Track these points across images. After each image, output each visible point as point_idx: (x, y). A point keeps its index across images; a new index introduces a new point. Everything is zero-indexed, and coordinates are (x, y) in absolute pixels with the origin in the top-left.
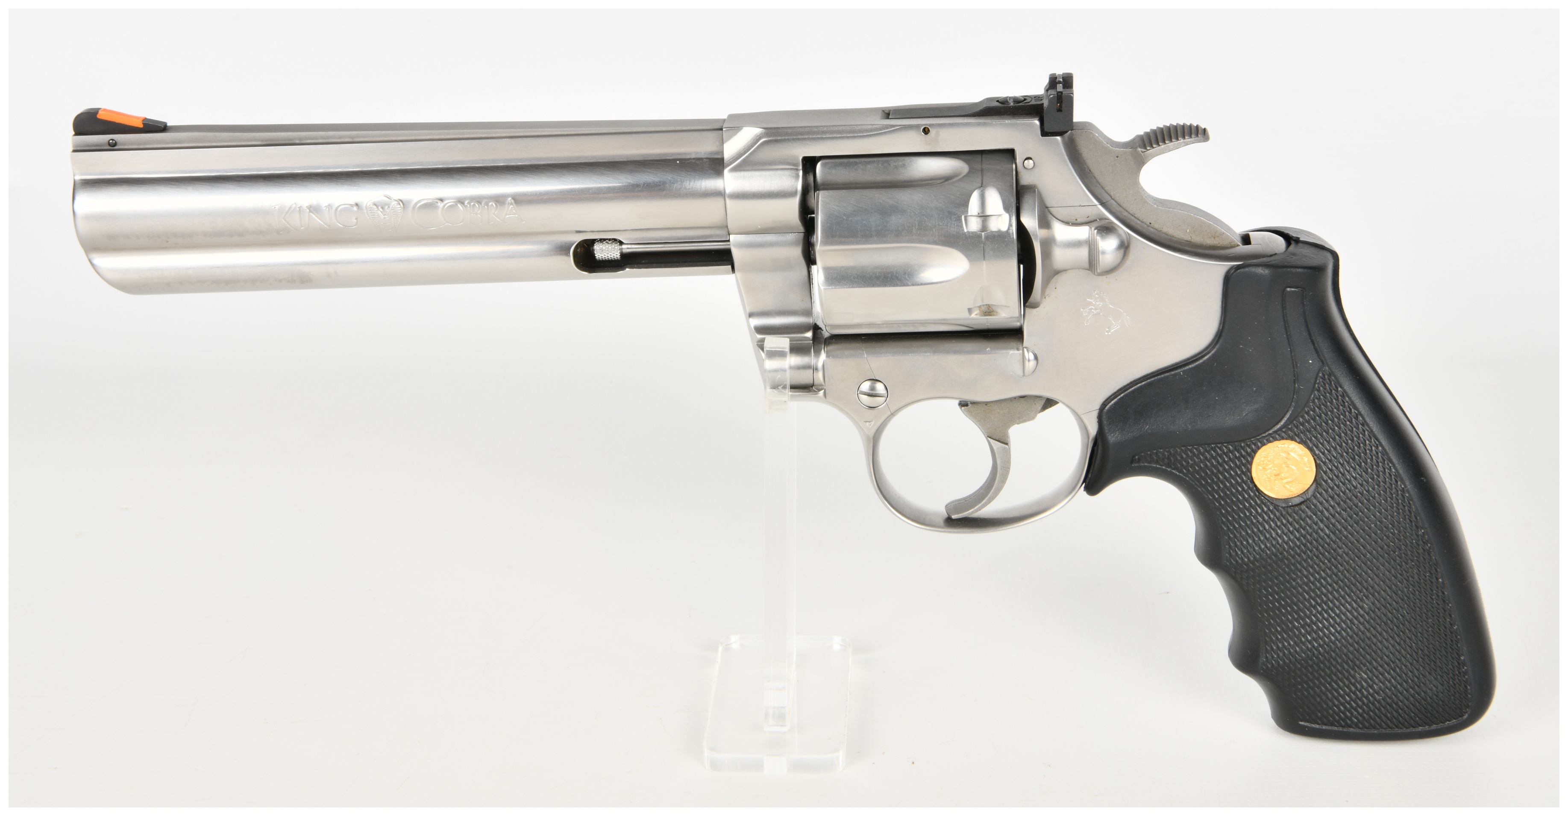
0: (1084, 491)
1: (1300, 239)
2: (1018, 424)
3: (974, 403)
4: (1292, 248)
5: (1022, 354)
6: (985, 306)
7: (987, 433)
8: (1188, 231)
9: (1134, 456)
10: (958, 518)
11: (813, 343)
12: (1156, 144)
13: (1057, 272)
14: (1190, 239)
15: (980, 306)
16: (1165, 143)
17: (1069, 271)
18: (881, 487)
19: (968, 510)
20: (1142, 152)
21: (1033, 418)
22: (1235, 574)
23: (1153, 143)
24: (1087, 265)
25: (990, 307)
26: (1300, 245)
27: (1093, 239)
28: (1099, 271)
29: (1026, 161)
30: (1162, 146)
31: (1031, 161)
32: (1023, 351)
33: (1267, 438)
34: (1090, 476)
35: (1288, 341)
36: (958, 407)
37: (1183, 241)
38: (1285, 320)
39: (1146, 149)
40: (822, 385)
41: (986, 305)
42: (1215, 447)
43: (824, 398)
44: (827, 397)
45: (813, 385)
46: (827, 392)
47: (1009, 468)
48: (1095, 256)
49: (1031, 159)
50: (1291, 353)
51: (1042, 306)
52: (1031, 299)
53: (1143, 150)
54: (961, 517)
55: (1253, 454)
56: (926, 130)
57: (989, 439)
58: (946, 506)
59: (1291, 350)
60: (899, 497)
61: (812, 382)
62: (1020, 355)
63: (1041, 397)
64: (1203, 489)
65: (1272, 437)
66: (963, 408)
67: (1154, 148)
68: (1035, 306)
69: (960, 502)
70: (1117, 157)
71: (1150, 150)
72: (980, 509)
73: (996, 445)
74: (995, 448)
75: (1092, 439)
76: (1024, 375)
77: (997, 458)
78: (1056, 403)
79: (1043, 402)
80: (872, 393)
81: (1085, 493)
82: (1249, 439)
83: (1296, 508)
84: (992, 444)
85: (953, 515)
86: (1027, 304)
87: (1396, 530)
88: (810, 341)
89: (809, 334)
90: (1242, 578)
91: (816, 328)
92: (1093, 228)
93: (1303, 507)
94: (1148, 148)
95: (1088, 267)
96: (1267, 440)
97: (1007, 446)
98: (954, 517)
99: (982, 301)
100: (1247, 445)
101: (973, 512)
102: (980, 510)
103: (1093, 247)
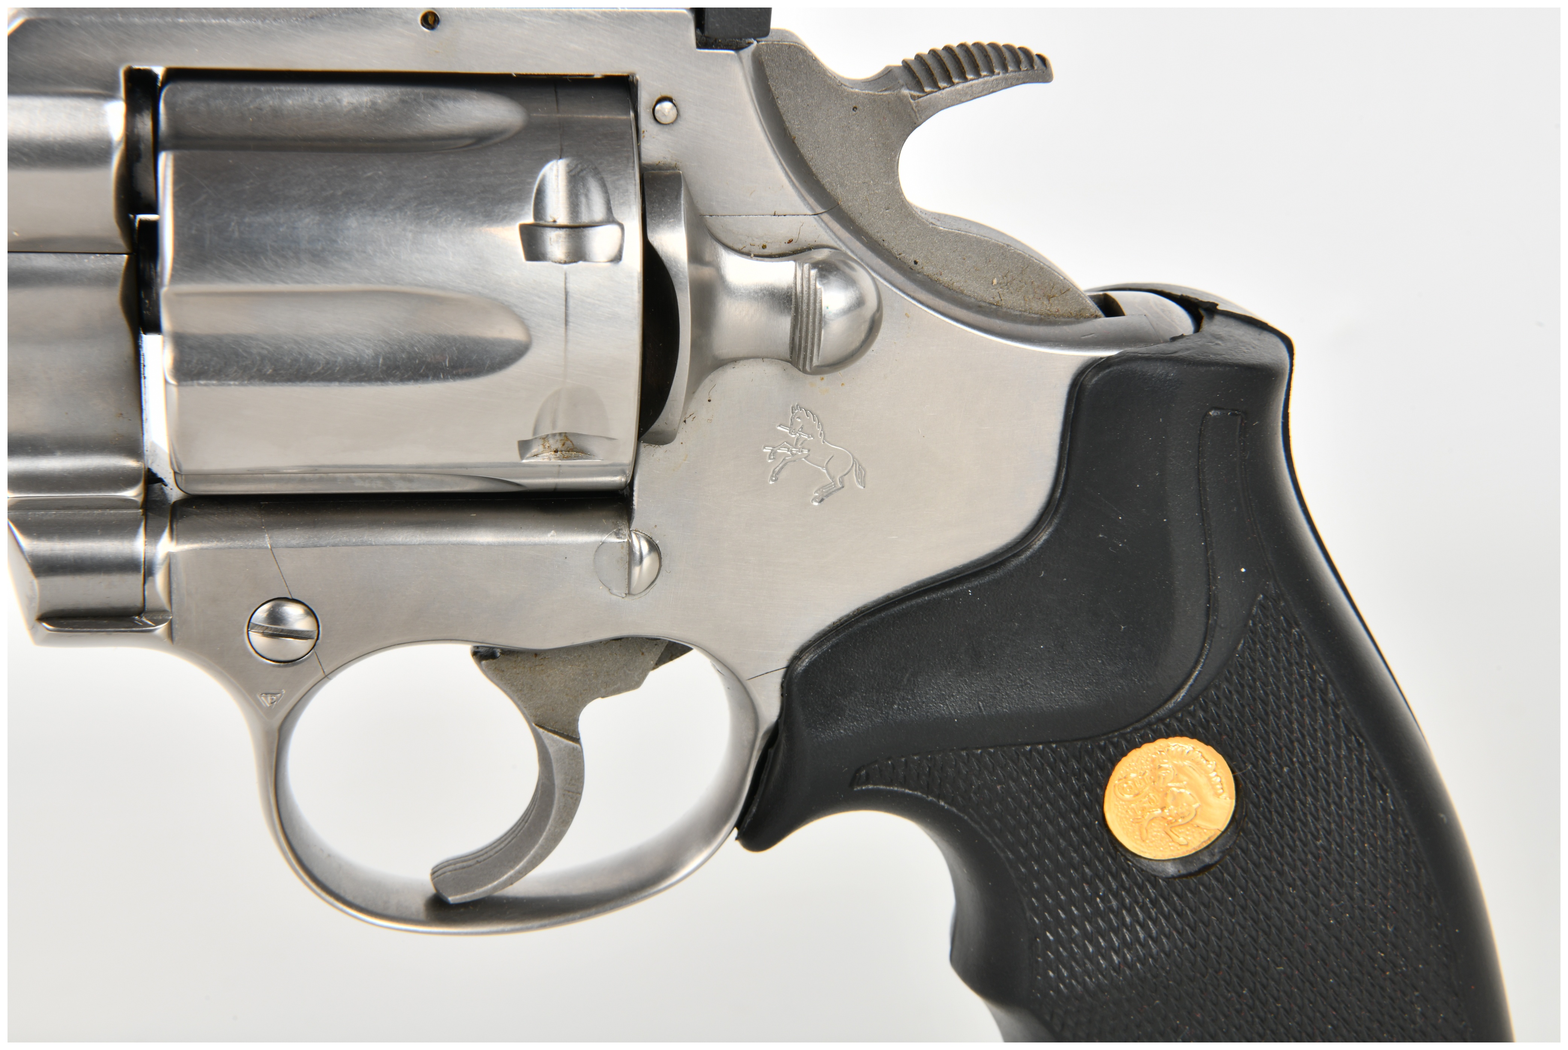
0: (737, 839)
1: (1219, 308)
2: (603, 697)
3: (509, 653)
4: (1206, 326)
5: (625, 545)
6: (558, 438)
7: (536, 716)
8: (995, 281)
9: (858, 770)
10: (463, 901)
11: (145, 514)
12: (944, 80)
13: (720, 363)
14: (997, 299)
15: (547, 435)
16: (965, 80)
17: (742, 362)
18: (291, 837)
19: (485, 885)
20: (913, 97)
21: (637, 684)
22: (1052, 1017)
23: (938, 79)
24: (784, 348)
25: (568, 439)
26: (1218, 319)
27: (805, 289)
28: (815, 362)
29: (658, 107)
30: (959, 87)
31: (667, 105)
32: (630, 536)
33: (1142, 732)
34: (754, 810)
35: (1203, 525)
36: (471, 662)
37: (983, 304)
38: (1199, 479)
39: (923, 91)
40: (164, 611)
41: (560, 434)
42: (1031, 750)
43: (167, 640)
44: (176, 639)
45: (141, 611)
46: (176, 626)
47: (580, 793)
48: (810, 328)
49: (670, 100)
50: (1207, 551)
51: (679, 437)
52: (659, 424)
53: (916, 94)
54: (468, 900)
55: (1109, 765)
56: (431, 20)
57: (541, 730)
58: (433, 873)
59: (1206, 546)
60: (329, 856)
61: (138, 602)
62: (622, 547)
63: (659, 639)
64: (997, 840)
65: (1154, 731)
66: (484, 662)
67: (939, 89)
68: (663, 439)
69: (465, 864)
70: (855, 109)
71: (934, 94)
72: (511, 881)
73: (555, 742)
74: (551, 750)
75: (766, 733)
76: (629, 594)
77: (555, 771)
78: (689, 649)
79: (662, 649)
80: (276, 630)
81: (738, 845)
82: (1104, 734)
83: (1193, 881)
84: (547, 742)
85: (451, 895)
86: (645, 436)
87: (1391, 925)
88: (138, 508)
89: (133, 493)
90: (1063, 1025)
91: (151, 479)
92: (806, 266)
93: (1206, 877)
94: (927, 89)
95: (788, 356)
96: (1141, 737)
97: (578, 745)
98: (452, 899)
99: (554, 424)
100: (1099, 747)
101: (496, 888)
102: (512, 884)
103: (805, 307)
